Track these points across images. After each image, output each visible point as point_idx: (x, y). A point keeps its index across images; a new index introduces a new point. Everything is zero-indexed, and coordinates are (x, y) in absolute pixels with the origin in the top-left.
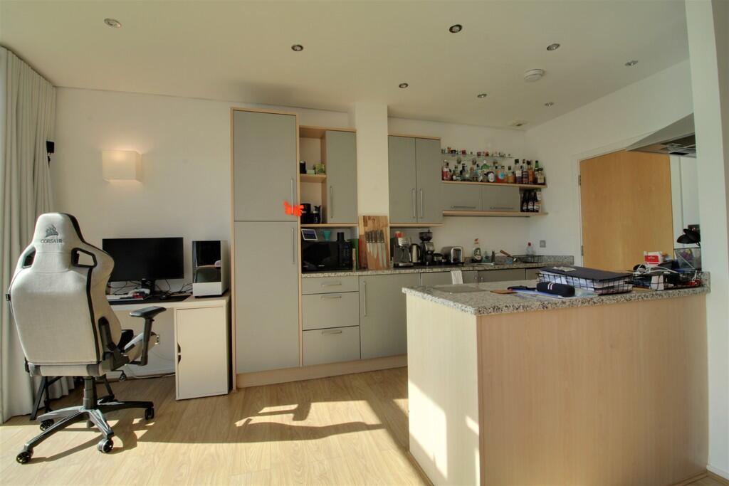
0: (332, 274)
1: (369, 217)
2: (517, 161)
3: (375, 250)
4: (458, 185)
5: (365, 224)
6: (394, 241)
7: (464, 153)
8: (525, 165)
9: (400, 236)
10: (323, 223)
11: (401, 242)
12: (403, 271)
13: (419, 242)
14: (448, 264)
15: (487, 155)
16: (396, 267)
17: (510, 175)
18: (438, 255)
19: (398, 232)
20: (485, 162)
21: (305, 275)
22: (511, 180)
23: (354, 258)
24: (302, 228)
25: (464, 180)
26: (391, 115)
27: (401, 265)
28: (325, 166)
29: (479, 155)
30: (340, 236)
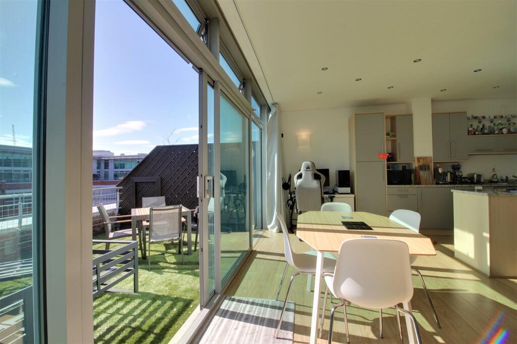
0: (403, 186)
1: (421, 158)
3: (424, 175)
4: (479, 138)
5: (419, 161)
6: (436, 170)
7: (484, 117)
9: (439, 167)
10: (394, 161)
11: (440, 171)
12: (443, 186)
13: (452, 170)
14: (472, 183)
15: (502, 117)
16: (437, 184)
18: (464, 178)
19: (438, 165)
20: (500, 122)
21: (388, 186)
23: (413, 178)
24: (387, 164)
25: (483, 134)
26: (434, 102)
27: (441, 183)
28: (396, 134)
29: (495, 117)
30: (404, 167)
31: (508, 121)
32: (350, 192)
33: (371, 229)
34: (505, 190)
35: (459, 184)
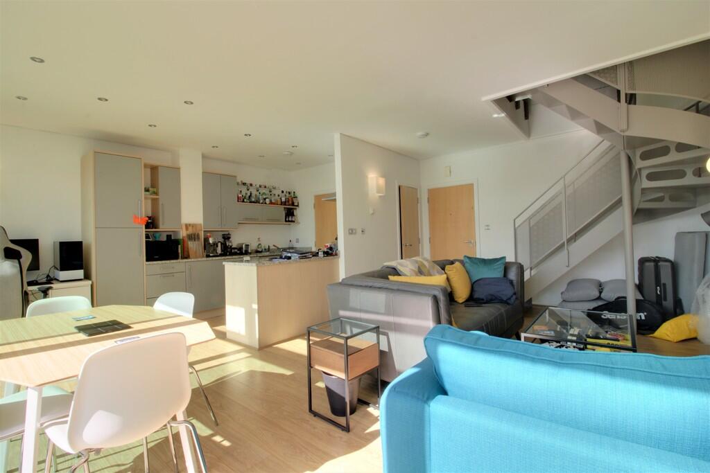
0: (168, 262)
1: (190, 225)
2: (283, 192)
3: (193, 246)
4: (247, 206)
5: (187, 229)
6: (206, 240)
7: (251, 185)
8: (287, 194)
9: (210, 236)
10: (155, 228)
11: (211, 241)
12: (214, 258)
13: (222, 240)
14: (241, 254)
15: (265, 187)
16: (208, 256)
17: (279, 200)
18: (234, 248)
19: (209, 234)
20: (264, 191)
21: (147, 263)
22: (279, 203)
23: (180, 251)
24: (146, 232)
25: (251, 202)
26: (204, 157)
27: (211, 255)
28: (158, 189)
29: (260, 186)
30: (169, 237)
31: (270, 192)
32: (82, 277)
33: (129, 327)
34: (267, 259)
35: (230, 255)
